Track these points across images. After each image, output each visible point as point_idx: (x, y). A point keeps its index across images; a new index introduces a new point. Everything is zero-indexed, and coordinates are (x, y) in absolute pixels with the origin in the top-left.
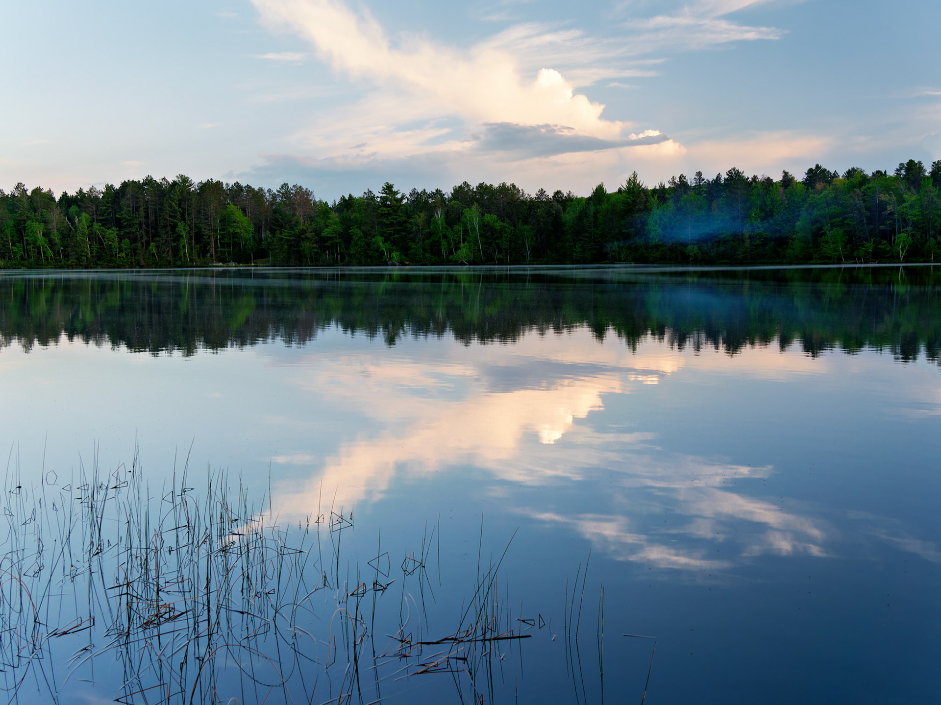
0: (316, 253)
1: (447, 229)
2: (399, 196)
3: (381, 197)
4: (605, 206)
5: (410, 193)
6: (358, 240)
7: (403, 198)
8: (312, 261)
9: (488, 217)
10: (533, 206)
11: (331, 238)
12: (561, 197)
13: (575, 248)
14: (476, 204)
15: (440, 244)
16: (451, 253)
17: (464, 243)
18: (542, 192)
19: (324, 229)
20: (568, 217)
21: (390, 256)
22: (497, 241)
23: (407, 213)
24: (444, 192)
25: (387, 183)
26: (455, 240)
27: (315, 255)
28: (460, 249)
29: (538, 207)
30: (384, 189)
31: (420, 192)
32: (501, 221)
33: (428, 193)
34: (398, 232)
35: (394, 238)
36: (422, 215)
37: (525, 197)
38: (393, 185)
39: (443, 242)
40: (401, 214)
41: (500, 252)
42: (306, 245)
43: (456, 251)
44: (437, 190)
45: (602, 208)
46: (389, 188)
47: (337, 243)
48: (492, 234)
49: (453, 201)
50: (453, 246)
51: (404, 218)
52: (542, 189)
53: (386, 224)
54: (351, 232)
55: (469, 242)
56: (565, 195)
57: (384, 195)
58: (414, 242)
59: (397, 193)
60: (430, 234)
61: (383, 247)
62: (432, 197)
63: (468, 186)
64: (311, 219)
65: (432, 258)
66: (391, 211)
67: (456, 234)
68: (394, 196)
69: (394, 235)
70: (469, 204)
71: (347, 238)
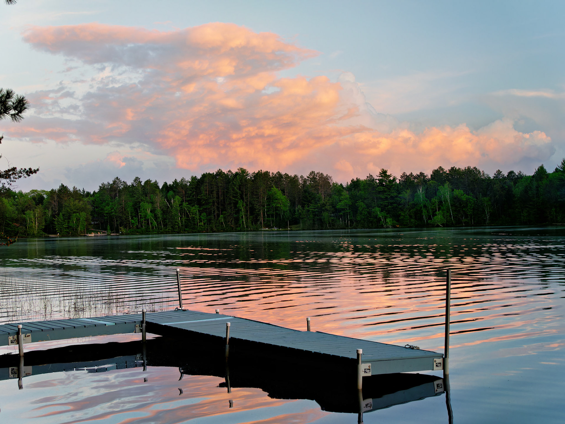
0: (333, 220)
1: (427, 201)
2: (392, 178)
3: (378, 180)
4: (545, 181)
5: (401, 176)
6: (362, 210)
7: (394, 179)
8: (330, 226)
9: (457, 192)
10: (490, 183)
11: (343, 209)
12: (514, 176)
13: (523, 213)
14: (448, 183)
15: (422, 212)
16: (430, 218)
17: (439, 211)
18: (499, 172)
19: (338, 203)
20: (517, 190)
21: (385, 221)
22: (464, 209)
23: (398, 191)
24: (425, 175)
25: (383, 169)
26: (433, 209)
27: (332, 221)
28: (436, 215)
29: (495, 184)
30: (380, 174)
31: (408, 174)
32: (467, 194)
33: (414, 175)
34: (391, 204)
35: (388, 208)
36: (408, 191)
37: (485, 176)
38: (387, 170)
39: (424, 211)
40: (393, 191)
41: (466, 217)
42: (325, 215)
43: (433, 217)
44: (421, 173)
45: (542, 183)
46: (384, 173)
47: (347, 212)
48: (460, 204)
49: (431, 181)
50: (431, 214)
51: (395, 194)
52: (499, 170)
53: (382, 199)
54: (357, 205)
55: (443, 210)
56: (517, 174)
57: (381, 178)
58: (402, 210)
59: (390, 176)
60: (415, 205)
61: (380, 215)
62: (417, 178)
63: (442, 169)
64: (330, 196)
65: (416, 222)
66: (386, 189)
67: (434, 204)
68: (388, 178)
69: (388, 206)
70: (443, 183)
71: (354, 209)
